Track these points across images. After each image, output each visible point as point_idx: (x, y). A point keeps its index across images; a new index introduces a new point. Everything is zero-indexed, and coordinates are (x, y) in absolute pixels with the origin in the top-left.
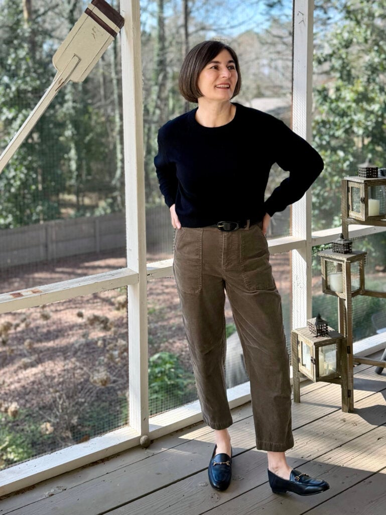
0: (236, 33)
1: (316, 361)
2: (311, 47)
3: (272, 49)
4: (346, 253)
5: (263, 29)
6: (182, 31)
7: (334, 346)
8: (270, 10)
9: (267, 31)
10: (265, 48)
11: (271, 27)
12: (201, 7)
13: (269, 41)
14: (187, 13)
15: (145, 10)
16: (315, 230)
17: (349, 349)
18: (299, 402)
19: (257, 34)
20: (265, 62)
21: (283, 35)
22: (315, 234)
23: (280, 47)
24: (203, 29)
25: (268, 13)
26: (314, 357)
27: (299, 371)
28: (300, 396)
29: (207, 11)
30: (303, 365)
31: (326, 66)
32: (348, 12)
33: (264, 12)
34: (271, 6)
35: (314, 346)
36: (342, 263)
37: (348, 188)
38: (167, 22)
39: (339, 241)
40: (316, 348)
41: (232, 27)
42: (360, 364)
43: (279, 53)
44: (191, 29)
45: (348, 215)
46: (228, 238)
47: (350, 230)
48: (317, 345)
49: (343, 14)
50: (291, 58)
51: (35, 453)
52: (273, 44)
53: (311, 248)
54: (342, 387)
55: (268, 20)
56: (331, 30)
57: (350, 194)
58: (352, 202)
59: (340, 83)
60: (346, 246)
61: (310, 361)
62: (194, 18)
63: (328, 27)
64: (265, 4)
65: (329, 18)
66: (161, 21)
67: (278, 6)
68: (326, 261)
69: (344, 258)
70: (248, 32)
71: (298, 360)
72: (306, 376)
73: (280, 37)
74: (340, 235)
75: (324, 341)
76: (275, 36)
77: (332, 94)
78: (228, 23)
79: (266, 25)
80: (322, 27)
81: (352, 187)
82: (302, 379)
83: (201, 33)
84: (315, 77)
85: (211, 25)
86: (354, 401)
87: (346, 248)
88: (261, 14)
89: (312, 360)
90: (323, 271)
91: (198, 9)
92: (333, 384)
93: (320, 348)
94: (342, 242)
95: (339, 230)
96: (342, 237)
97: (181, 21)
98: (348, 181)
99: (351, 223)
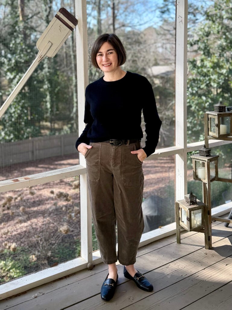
0: (143, 28)
1: (189, 219)
2: (186, 36)
3: (164, 37)
4: (207, 156)
5: (158, 26)
6: (112, 27)
7: (200, 211)
8: (163, 15)
9: (161, 27)
10: (160, 36)
11: (163, 24)
12: (123, 13)
13: (162, 32)
14: (114, 17)
15: (90, 15)
16: (189, 143)
17: (209, 213)
18: (180, 243)
19: (155, 29)
20: (160, 45)
21: (171, 29)
22: (189, 145)
23: (169, 36)
24: (124, 26)
25: (161, 17)
26: (189, 217)
27: (180, 225)
28: (180, 240)
29: (126, 15)
30: (182, 222)
31: (195, 47)
32: (208, 16)
33: (159, 16)
34: (163, 12)
35: (189, 211)
36: (205, 162)
37: (208, 118)
38: (102, 22)
39: (203, 149)
40: (190, 212)
41: (140, 25)
42: (215, 221)
43: (168, 40)
44: (117, 26)
45: (208, 134)
46: (116, 150)
47: (209, 143)
48: (190, 210)
49: (205, 17)
50: (175, 42)
51: (26, 273)
52: (165, 35)
53: (187, 153)
54: (205, 234)
55: (161, 21)
56: (198, 26)
57: (209, 121)
58: (210, 126)
59: (203, 57)
60: (207, 152)
61: (186, 219)
62: (118, 20)
63: (197, 25)
64: (159, 11)
65: (197, 20)
66: (99, 22)
67: (167, 13)
68: (195, 161)
69: (206, 159)
70: (150, 28)
71: (179, 219)
72: (184, 228)
73: (169, 31)
74: (203, 146)
75: (194, 208)
76: (165, 30)
77: (199, 63)
78: (138, 22)
79: (160, 24)
80: (193, 25)
81: (210, 118)
82: (181, 230)
83: (123, 28)
84: (188, 54)
85: (128, 24)
86: (212, 243)
87: (207, 154)
88: (158, 17)
89: (187, 219)
90: (194, 167)
91: (120, 14)
92: (200, 233)
93: (192, 212)
94: (205, 150)
95: (203, 143)
96: (205, 146)
97: (111, 21)
98: (208, 114)
99: (210, 139)
